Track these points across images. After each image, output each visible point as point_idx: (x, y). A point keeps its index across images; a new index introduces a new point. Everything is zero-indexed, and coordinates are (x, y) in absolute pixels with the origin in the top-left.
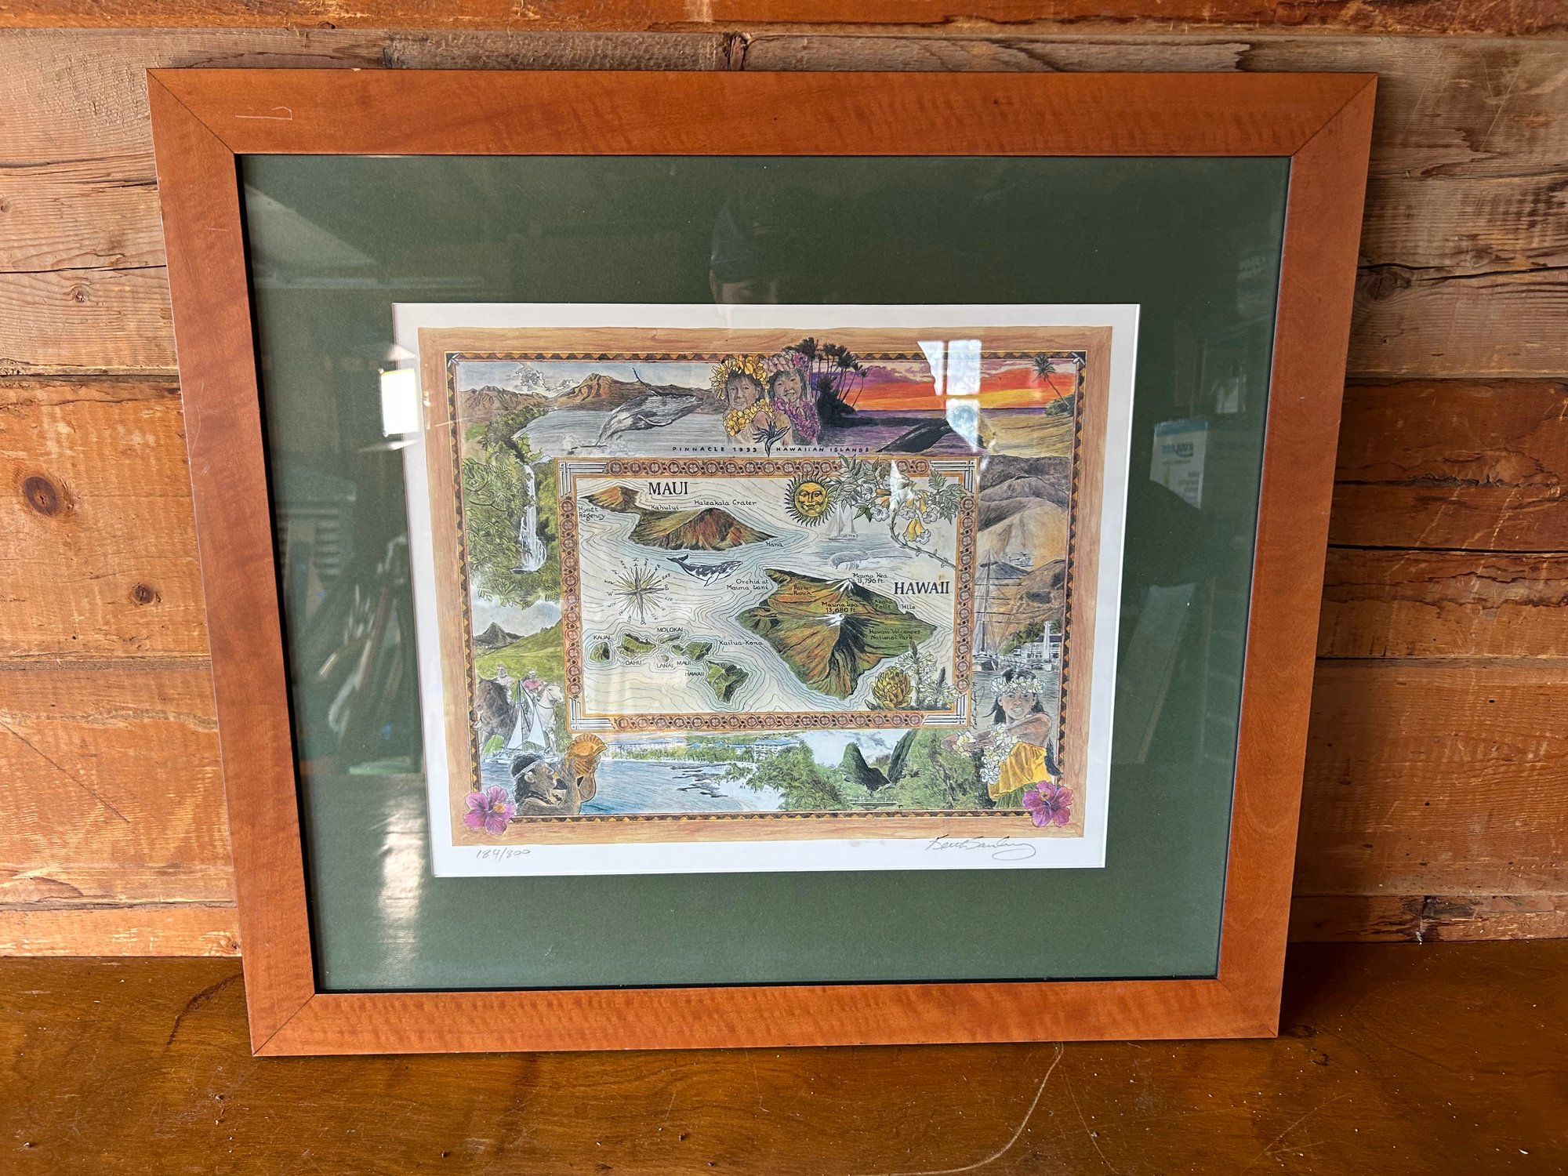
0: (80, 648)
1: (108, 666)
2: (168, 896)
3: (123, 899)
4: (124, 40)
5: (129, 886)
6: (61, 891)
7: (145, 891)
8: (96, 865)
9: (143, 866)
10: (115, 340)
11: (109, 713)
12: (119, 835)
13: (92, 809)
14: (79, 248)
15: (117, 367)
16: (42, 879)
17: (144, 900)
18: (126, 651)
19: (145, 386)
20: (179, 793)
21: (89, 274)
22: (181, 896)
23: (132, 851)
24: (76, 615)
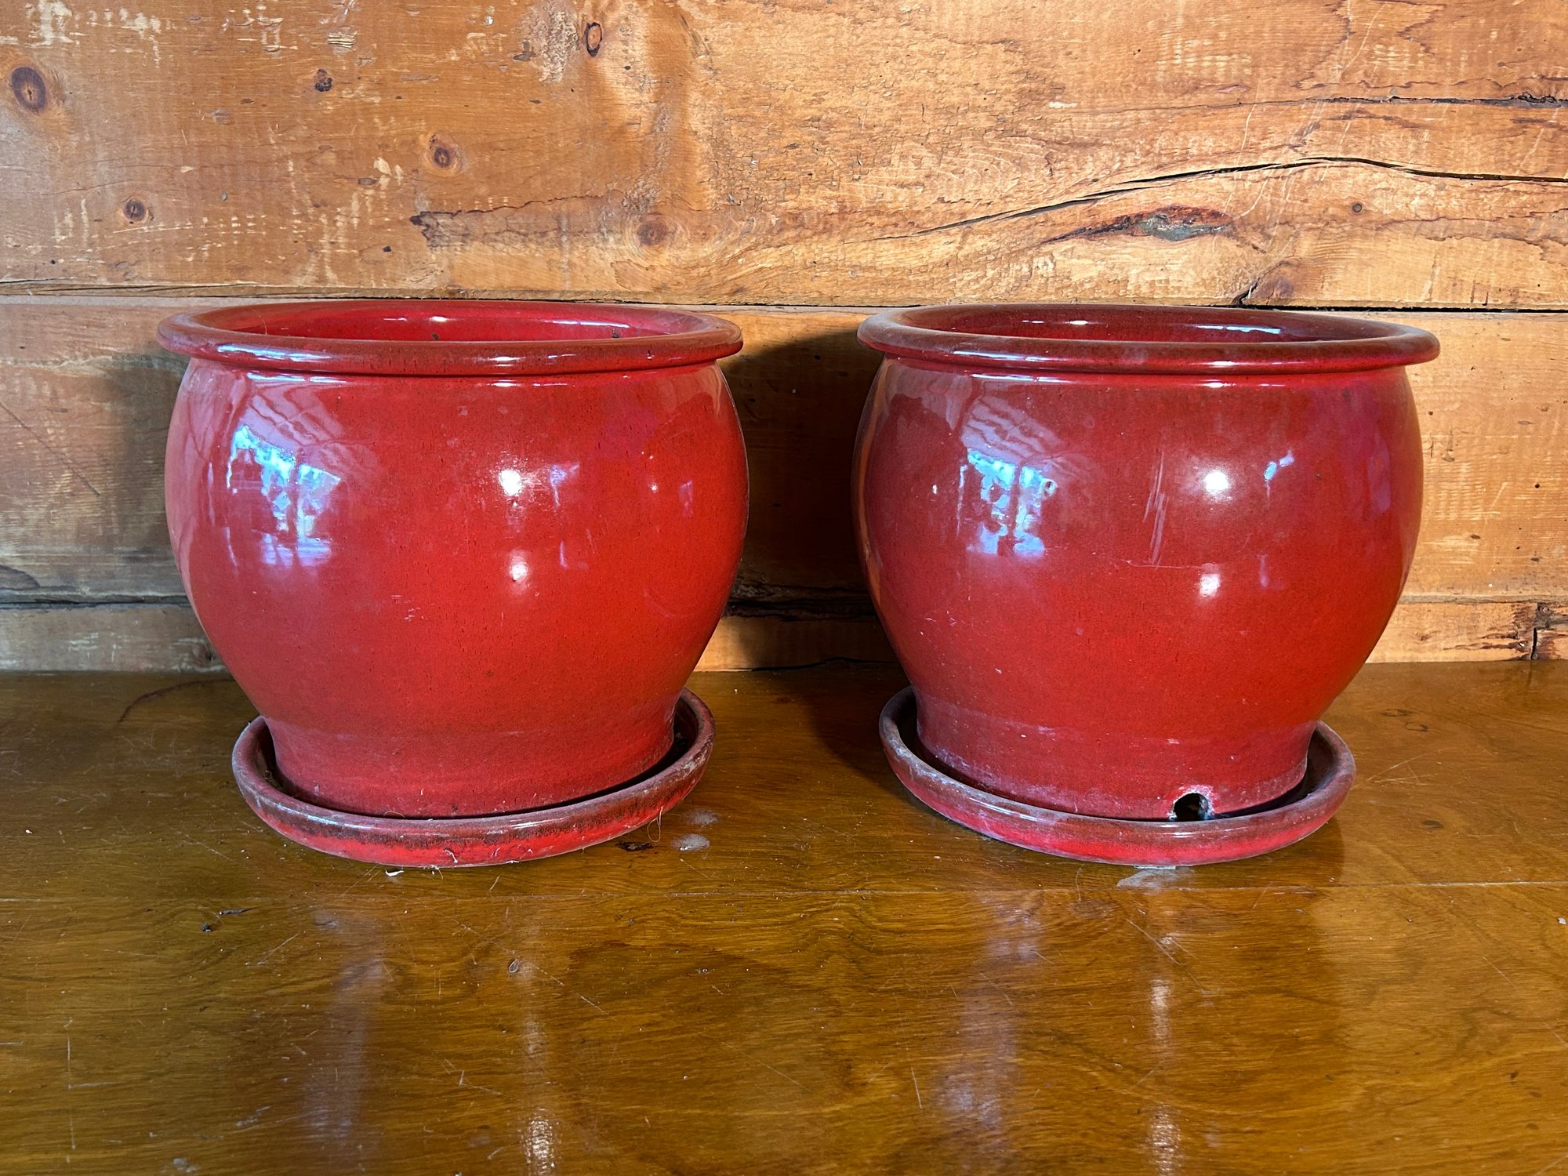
0: (59, 274)
2: (138, 588)
3: (86, 591)
5: (94, 575)
6: (14, 581)
7: (112, 581)
8: (57, 549)
9: (112, 551)
11: (85, 356)
12: (86, 511)
13: (59, 478)
17: (110, 594)
18: (110, 280)
22: (153, 589)
23: (101, 532)
24: (57, 232)
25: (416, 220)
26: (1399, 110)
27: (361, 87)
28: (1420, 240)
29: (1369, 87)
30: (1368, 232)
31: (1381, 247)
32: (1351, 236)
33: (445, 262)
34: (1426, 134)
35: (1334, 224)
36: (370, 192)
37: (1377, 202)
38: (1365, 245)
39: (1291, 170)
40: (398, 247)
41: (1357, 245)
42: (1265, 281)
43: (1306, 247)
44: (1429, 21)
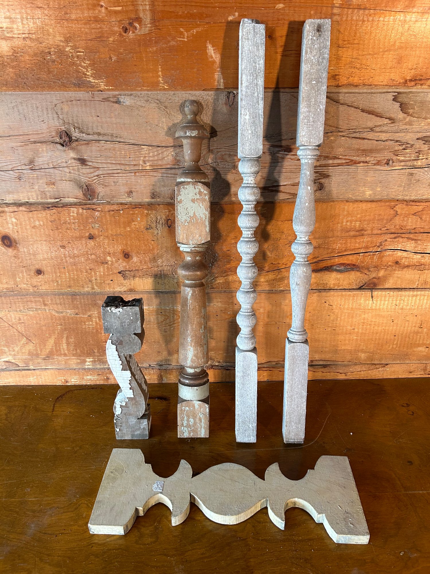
0: (19, 289)
1: (27, 295)
2: (46, 366)
3: (32, 367)
4: (34, 96)
5: (34, 363)
6: (12, 365)
7: (39, 365)
8: (24, 357)
9: (38, 357)
10: (32, 192)
11: (28, 309)
12: (31, 347)
13: (22, 340)
14: (20, 163)
15: (31, 200)
16: (7, 362)
17: (39, 368)
18: (33, 290)
19: (40, 207)
20: (49, 334)
21: (23, 171)
22: (50, 366)
23: (35, 352)
24: (18, 279)
25: (120, 273)
26: (411, 236)
27: (102, 237)
28: (416, 271)
29: (402, 229)
30: (400, 269)
31: (404, 272)
32: (395, 270)
33: (129, 283)
34: (419, 242)
35: (390, 267)
36: (106, 266)
37: (403, 261)
38: (400, 272)
39: (378, 253)
40: (115, 280)
41: (397, 272)
42: (368, 283)
43: (382, 273)
44: (422, 211)
